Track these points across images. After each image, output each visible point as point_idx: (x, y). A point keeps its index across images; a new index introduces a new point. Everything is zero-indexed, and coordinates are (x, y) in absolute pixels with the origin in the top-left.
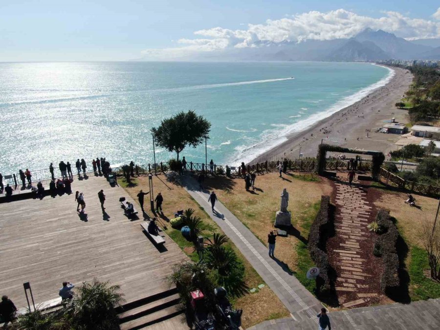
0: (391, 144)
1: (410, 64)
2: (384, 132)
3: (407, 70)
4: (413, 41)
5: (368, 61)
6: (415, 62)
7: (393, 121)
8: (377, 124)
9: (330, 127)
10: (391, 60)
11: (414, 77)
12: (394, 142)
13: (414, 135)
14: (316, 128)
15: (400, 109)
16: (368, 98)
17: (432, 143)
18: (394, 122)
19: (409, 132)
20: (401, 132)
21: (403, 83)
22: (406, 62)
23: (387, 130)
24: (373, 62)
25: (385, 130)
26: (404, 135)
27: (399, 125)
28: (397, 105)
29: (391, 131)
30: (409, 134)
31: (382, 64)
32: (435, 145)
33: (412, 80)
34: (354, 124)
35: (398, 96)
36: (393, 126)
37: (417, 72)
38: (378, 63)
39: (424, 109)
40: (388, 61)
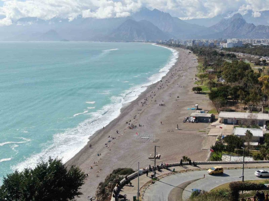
0: (205, 135)
1: (190, 44)
2: (192, 122)
3: (189, 51)
4: (187, 20)
5: (148, 42)
6: (194, 42)
7: (196, 108)
8: (182, 112)
9: (134, 120)
10: (170, 40)
11: (197, 57)
12: (207, 132)
13: (223, 123)
14: (119, 123)
15: (198, 93)
16: (162, 83)
17: (248, 132)
18: (198, 109)
19: (217, 119)
20: (210, 120)
21: (190, 65)
22: (185, 42)
23: (194, 119)
24: (153, 42)
25: (193, 119)
26: (213, 124)
27: (204, 112)
28: (194, 89)
29: (199, 120)
30: (217, 122)
31: (162, 44)
32: (251, 134)
33: (197, 61)
34: (159, 114)
35: (190, 79)
36: (198, 114)
37: (199, 52)
38: (158, 43)
39: (223, 93)
40: (168, 41)
